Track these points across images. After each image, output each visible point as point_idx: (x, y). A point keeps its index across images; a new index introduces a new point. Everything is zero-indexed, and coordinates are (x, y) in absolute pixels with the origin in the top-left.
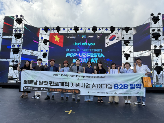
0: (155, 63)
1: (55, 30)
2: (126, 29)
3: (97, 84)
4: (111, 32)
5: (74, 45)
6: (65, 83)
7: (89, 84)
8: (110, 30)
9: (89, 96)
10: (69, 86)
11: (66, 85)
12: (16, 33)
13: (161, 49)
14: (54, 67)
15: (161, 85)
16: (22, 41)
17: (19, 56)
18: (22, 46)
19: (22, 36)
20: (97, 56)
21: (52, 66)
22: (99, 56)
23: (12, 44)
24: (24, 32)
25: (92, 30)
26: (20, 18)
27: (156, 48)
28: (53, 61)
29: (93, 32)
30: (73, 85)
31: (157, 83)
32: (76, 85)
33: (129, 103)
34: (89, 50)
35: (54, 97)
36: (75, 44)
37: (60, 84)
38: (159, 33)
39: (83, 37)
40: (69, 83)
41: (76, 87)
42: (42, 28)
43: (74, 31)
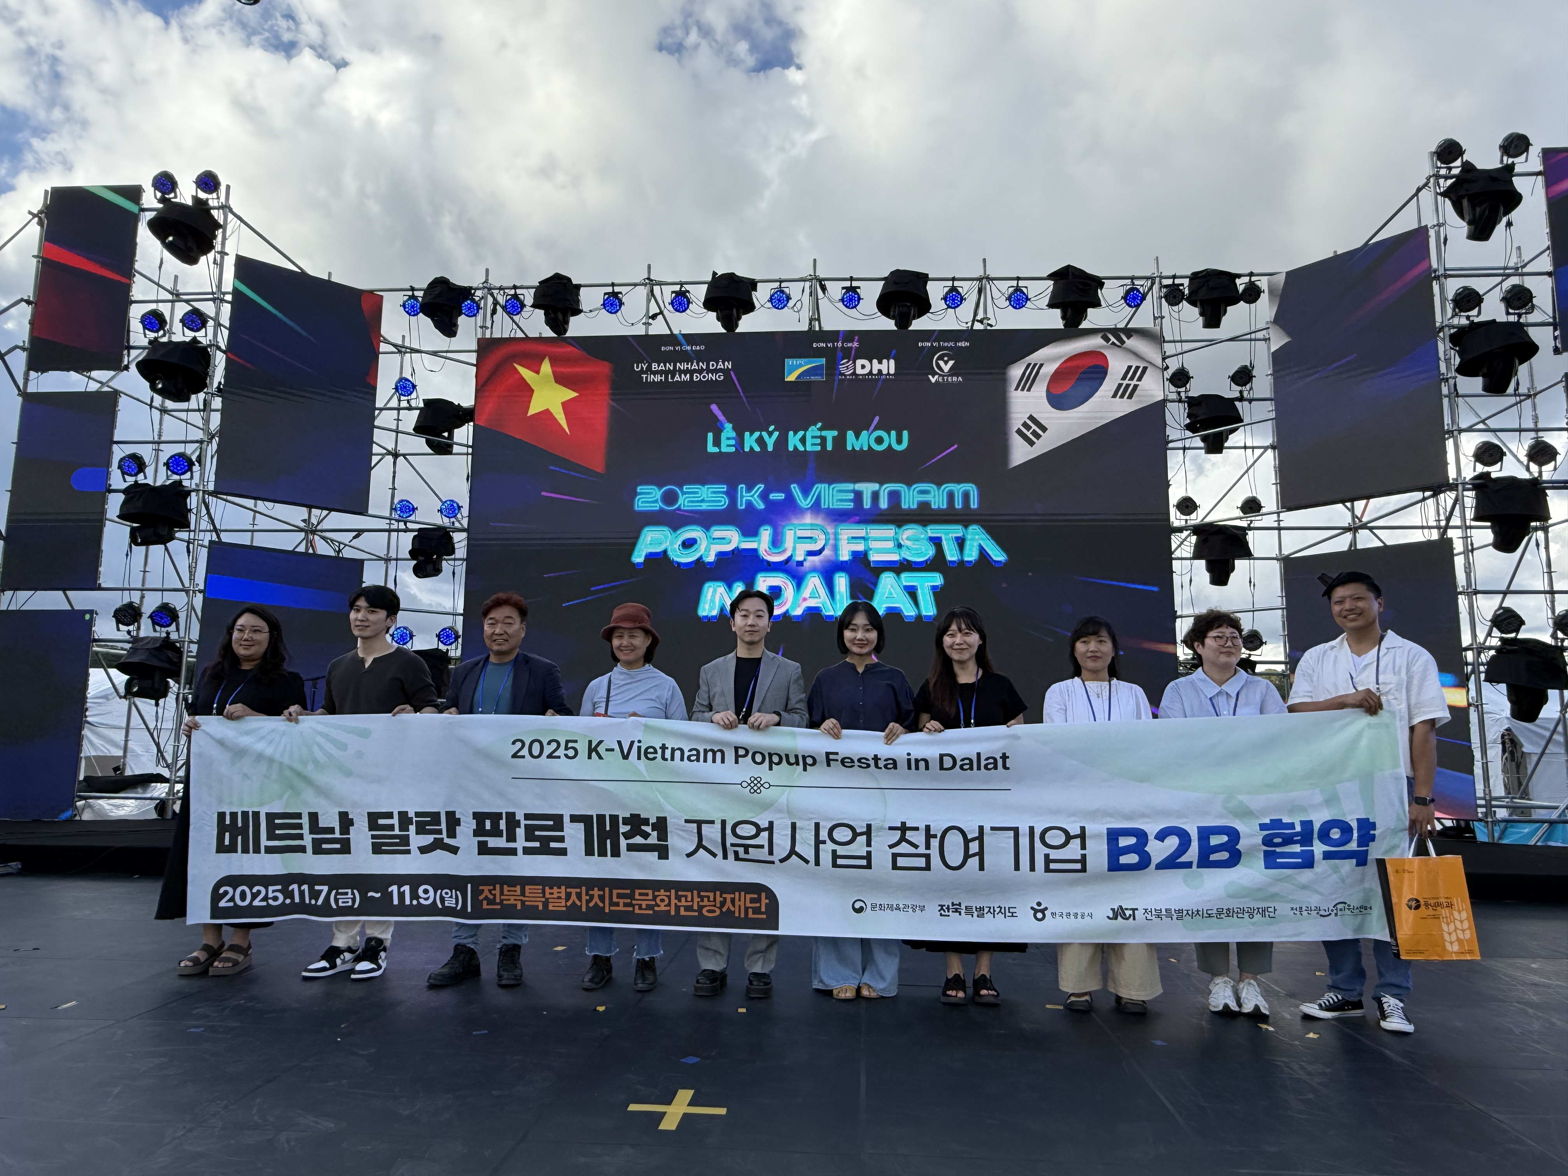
0: (1488, 606)
1: (528, 309)
2: (1203, 294)
3: (937, 829)
4: (1059, 324)
5: (711, 449)
6: (624, 829)
7: (861, 828)
8: (1052, 305)
9: (865, 944)
10: (663, 853)
11: (638, 840)
12: (154, 342)
13: (1548, 472)
14: (522, 664)
15: (1552, 823)
16: (216, 420)
17: (183, 563)
18: (211, 466)
19: (218, 375)
20: (929, 552)
21: (499, 653)
22: (951, 554)
23: (118, 453)
24: (231, 329)
25: (885, 305)
26: (196, 199)
27: (1496, 471)
28: (515, 614)
29: (888, 324)
30: (700, 845)
31: (1513, 809)
32: (730, 839)
33: (1248, 1008)
34: (858, 495)
35: (524, 958)
36: (717, 443)
37: (574, 834)
38: (1519, 328)
39: (791, 378)
40: (661, 825)
41: (737, 858)
42: (401, 297)
43: (713, 315)
